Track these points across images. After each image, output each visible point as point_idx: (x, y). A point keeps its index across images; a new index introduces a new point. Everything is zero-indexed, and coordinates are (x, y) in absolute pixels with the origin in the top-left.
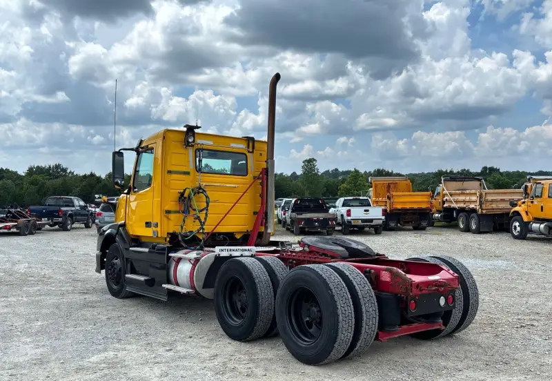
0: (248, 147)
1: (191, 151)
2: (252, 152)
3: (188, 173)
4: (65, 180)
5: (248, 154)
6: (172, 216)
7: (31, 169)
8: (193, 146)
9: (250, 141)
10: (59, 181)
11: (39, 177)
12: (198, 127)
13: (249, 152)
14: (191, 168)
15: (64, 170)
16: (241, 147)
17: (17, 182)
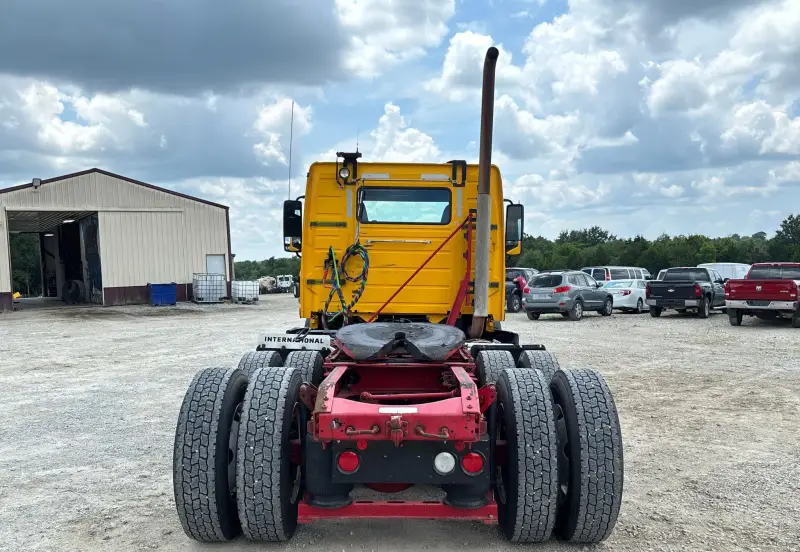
0: (454, 177)
1: (350, 193)
2: (463, 185)
3: (344, 225)
4: (600, 248)
5: (453, 189)
6: (317, 288)
7: (563, 236)
8: (354, 184)
9: (458, 166)
10: (595, 249)
11: (572, 246)
12: (358, 155)
13: (456, 185)
14: (350, 216)
15: (604, 235)
16: (442, 178)
17: (547, 252)
